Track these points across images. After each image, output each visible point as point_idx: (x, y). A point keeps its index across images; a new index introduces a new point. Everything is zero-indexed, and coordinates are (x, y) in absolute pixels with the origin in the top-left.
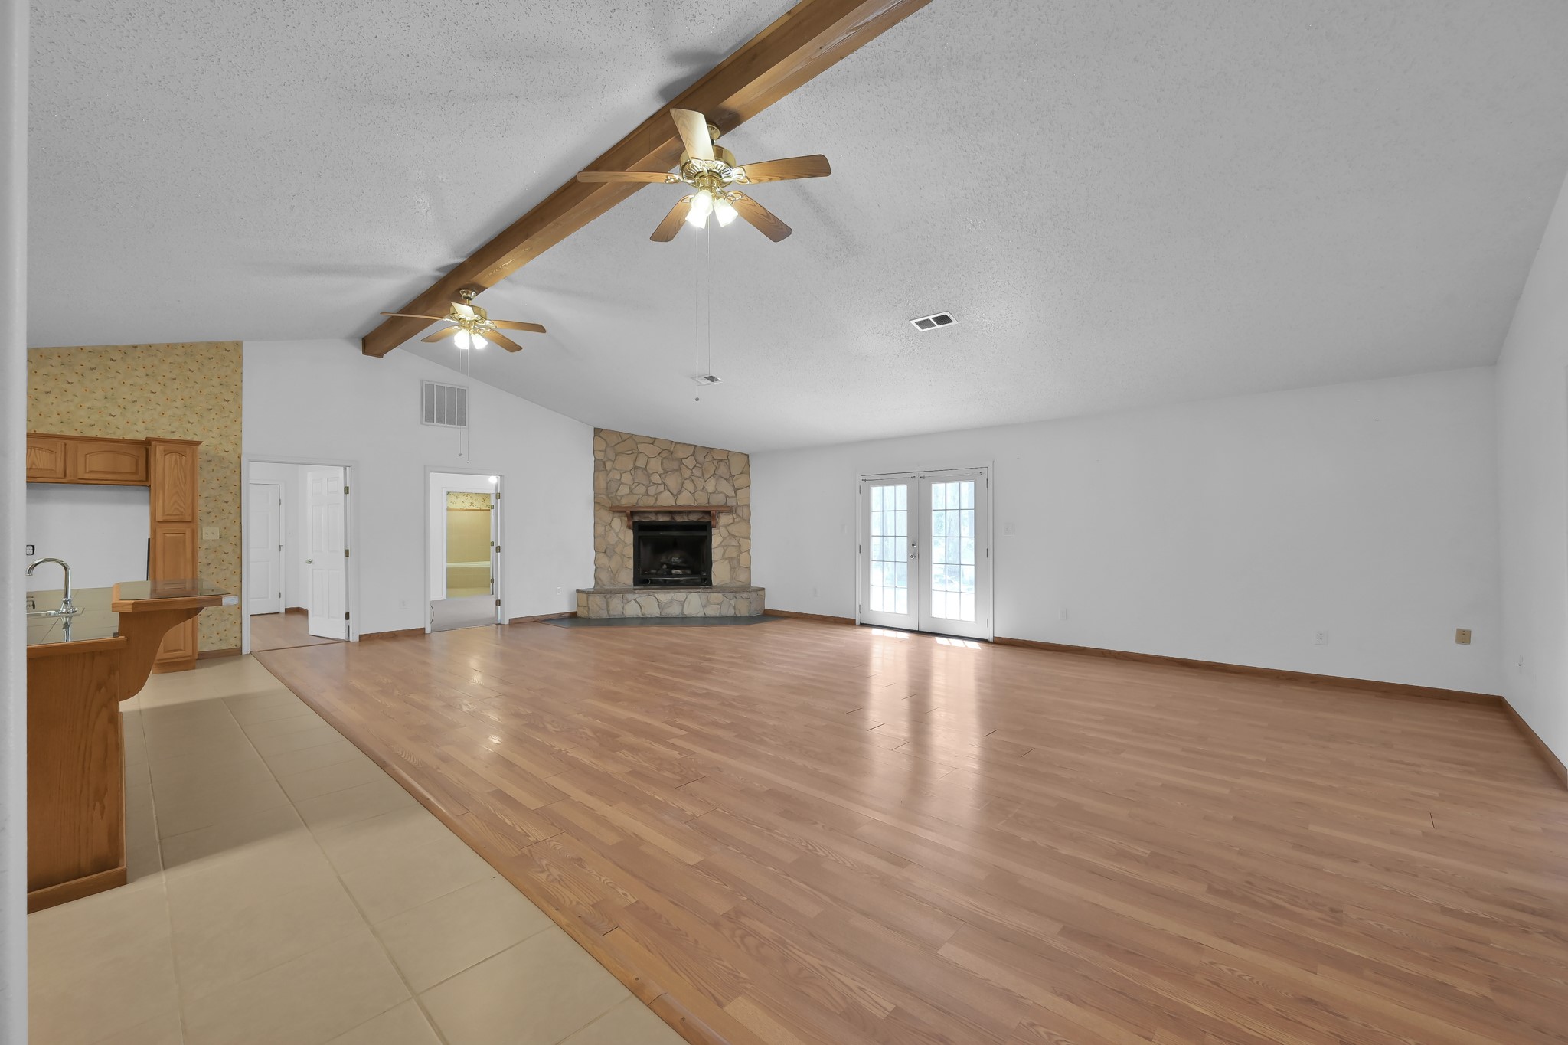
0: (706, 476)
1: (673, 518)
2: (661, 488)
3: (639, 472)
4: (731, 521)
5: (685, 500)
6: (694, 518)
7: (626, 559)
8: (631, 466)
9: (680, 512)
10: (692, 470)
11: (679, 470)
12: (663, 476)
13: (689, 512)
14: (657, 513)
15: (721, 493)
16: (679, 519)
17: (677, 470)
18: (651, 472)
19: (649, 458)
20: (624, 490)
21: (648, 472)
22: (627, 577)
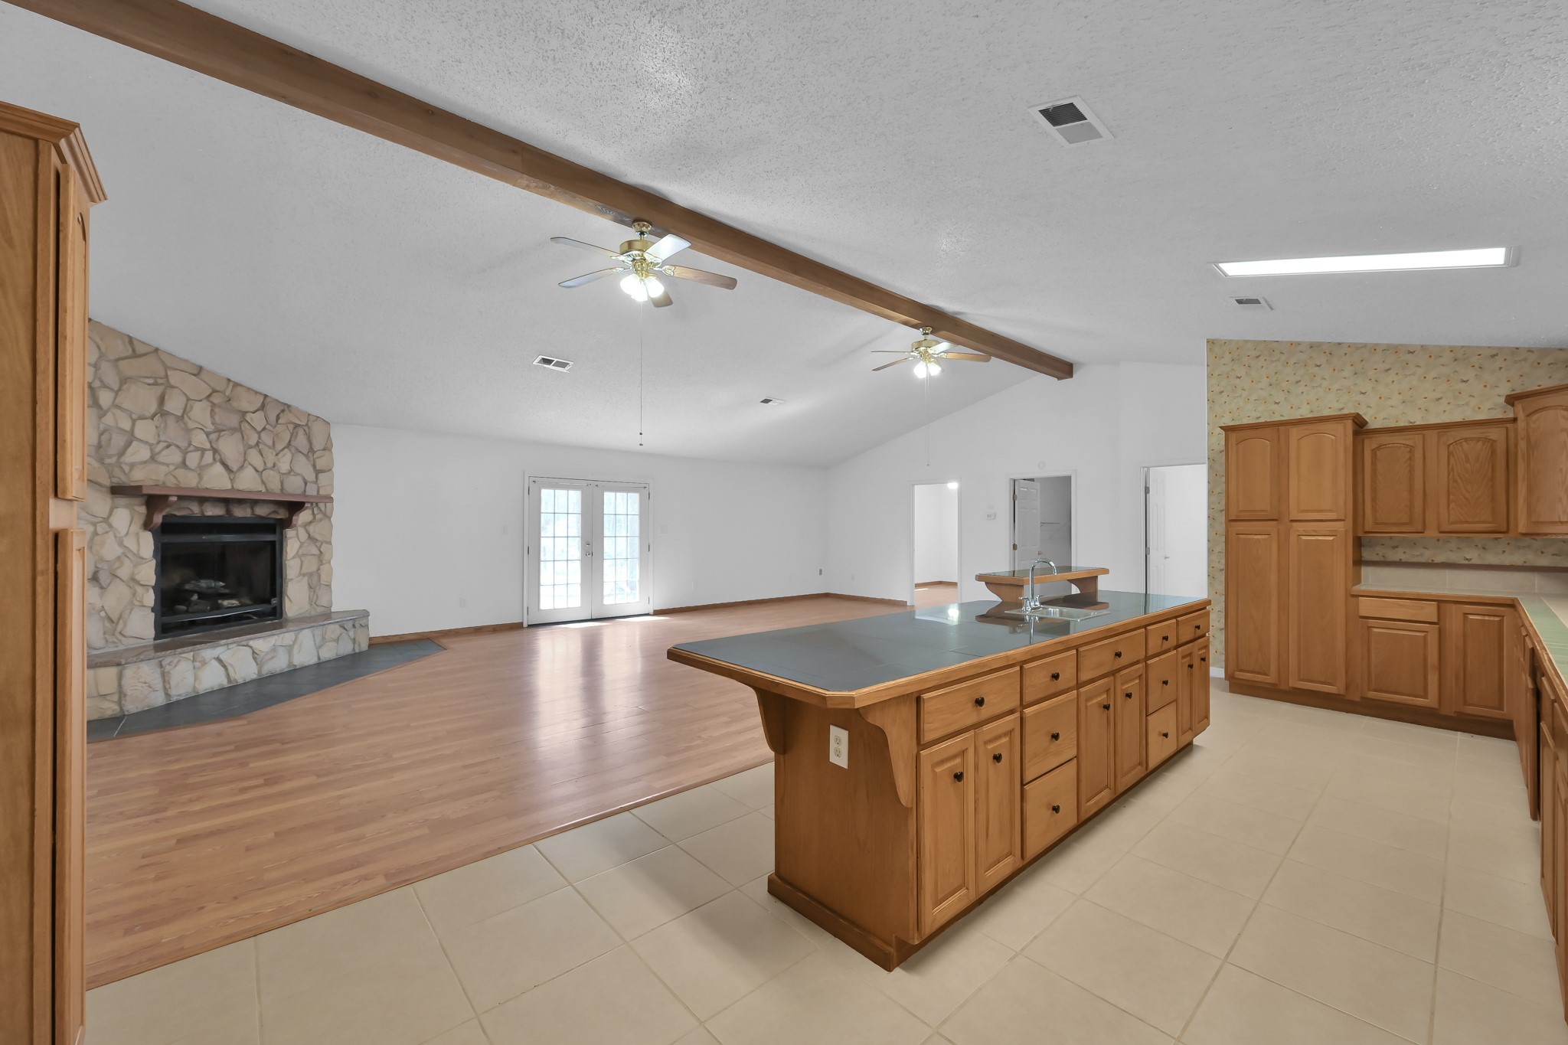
0: (279, 447)
1: (228, 512)
2: (209, 457)
3: (171, 422)
4: (310, 518)
5: (248, 483)
6: (262, 511)
7: (139, 590)
8: (153, 408)
9: (240, 502)
10: (259, 433)
11: (240, 430)
12: (213, 436)
13: (254, 503)
14: (202, 500)
15: (298, 474)
16: (241, 513)
17: (234, 430)
18: (191, 425)
19: (188, 399)
20: (139, 453)
21: (185, 424)
22: (143, 624)
